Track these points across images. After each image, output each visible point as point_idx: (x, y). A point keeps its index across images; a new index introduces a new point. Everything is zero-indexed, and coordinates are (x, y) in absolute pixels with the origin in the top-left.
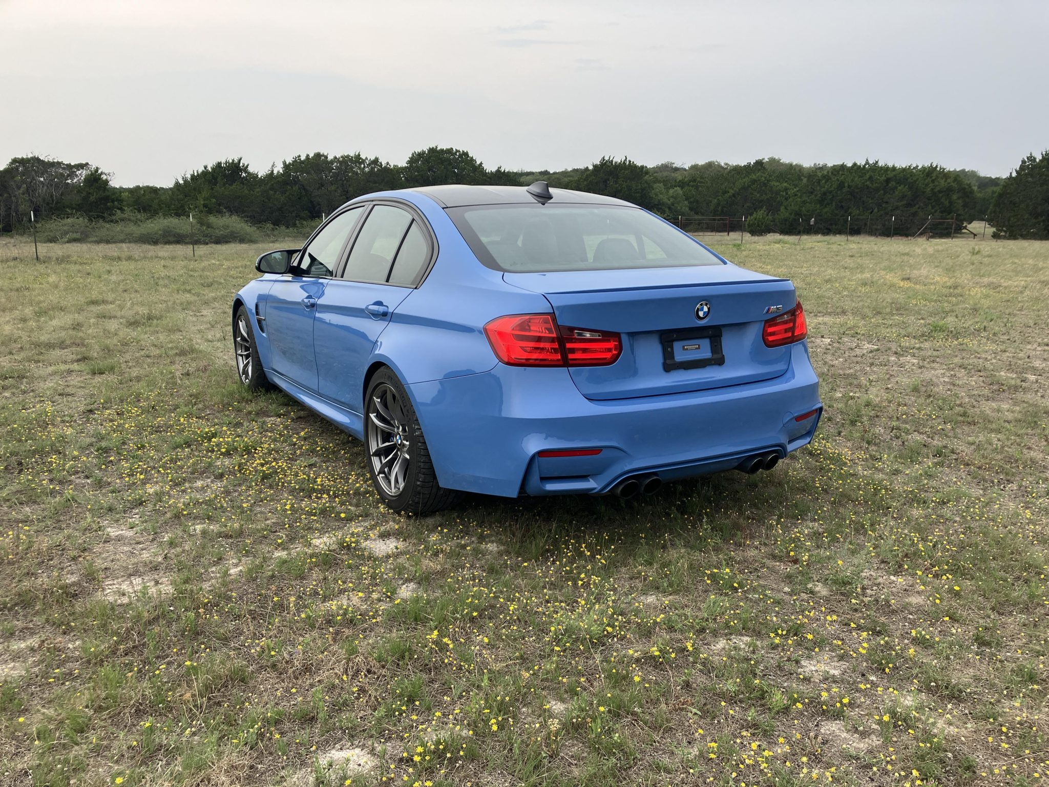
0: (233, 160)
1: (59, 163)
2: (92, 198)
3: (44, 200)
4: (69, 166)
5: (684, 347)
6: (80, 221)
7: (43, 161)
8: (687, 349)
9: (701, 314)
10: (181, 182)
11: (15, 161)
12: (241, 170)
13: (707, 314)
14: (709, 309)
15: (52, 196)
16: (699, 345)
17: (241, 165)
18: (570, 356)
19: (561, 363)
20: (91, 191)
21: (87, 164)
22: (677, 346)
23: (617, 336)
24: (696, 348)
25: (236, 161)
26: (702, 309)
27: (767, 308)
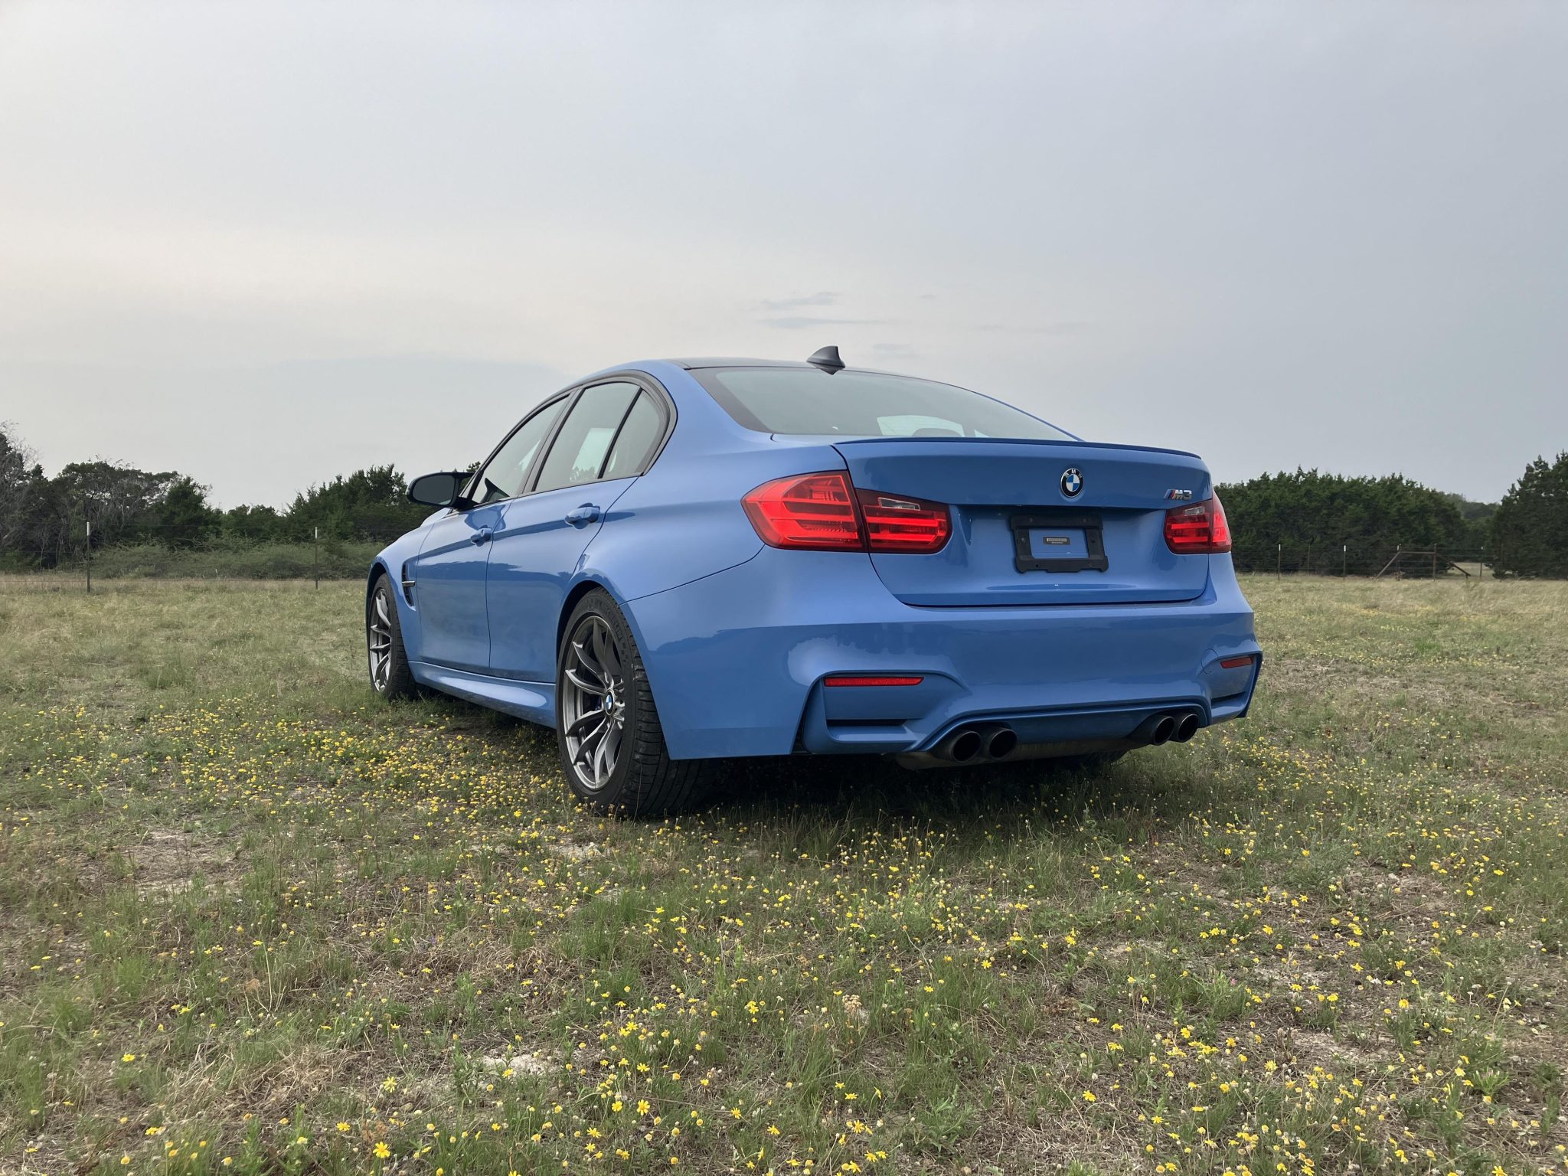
0: (381, 469)
1: (135, 473)
2: (177, 520)
3: (108, 521)
4: (149, 477)
5: (1045, 538)
6: (156, 549)
7: (113, 469)
8: (1050, 543)
9: (1070, 487)
10: (306, 498)
11: (71, 468)
12: (392, 482)
13: (1079, 488)
14: (1081, 480)
15: (119, 518)
16: (1068, 539)
17: (393, 474)
18: (873, 536)
19: (860, 545)
20: (177, 510)
21: (175, 473)
22: (1036, 537)
23: (943, 508)
24: (1064, 543)
25: (386, 469)
26: (1071, 480)
27: (1169, 491)
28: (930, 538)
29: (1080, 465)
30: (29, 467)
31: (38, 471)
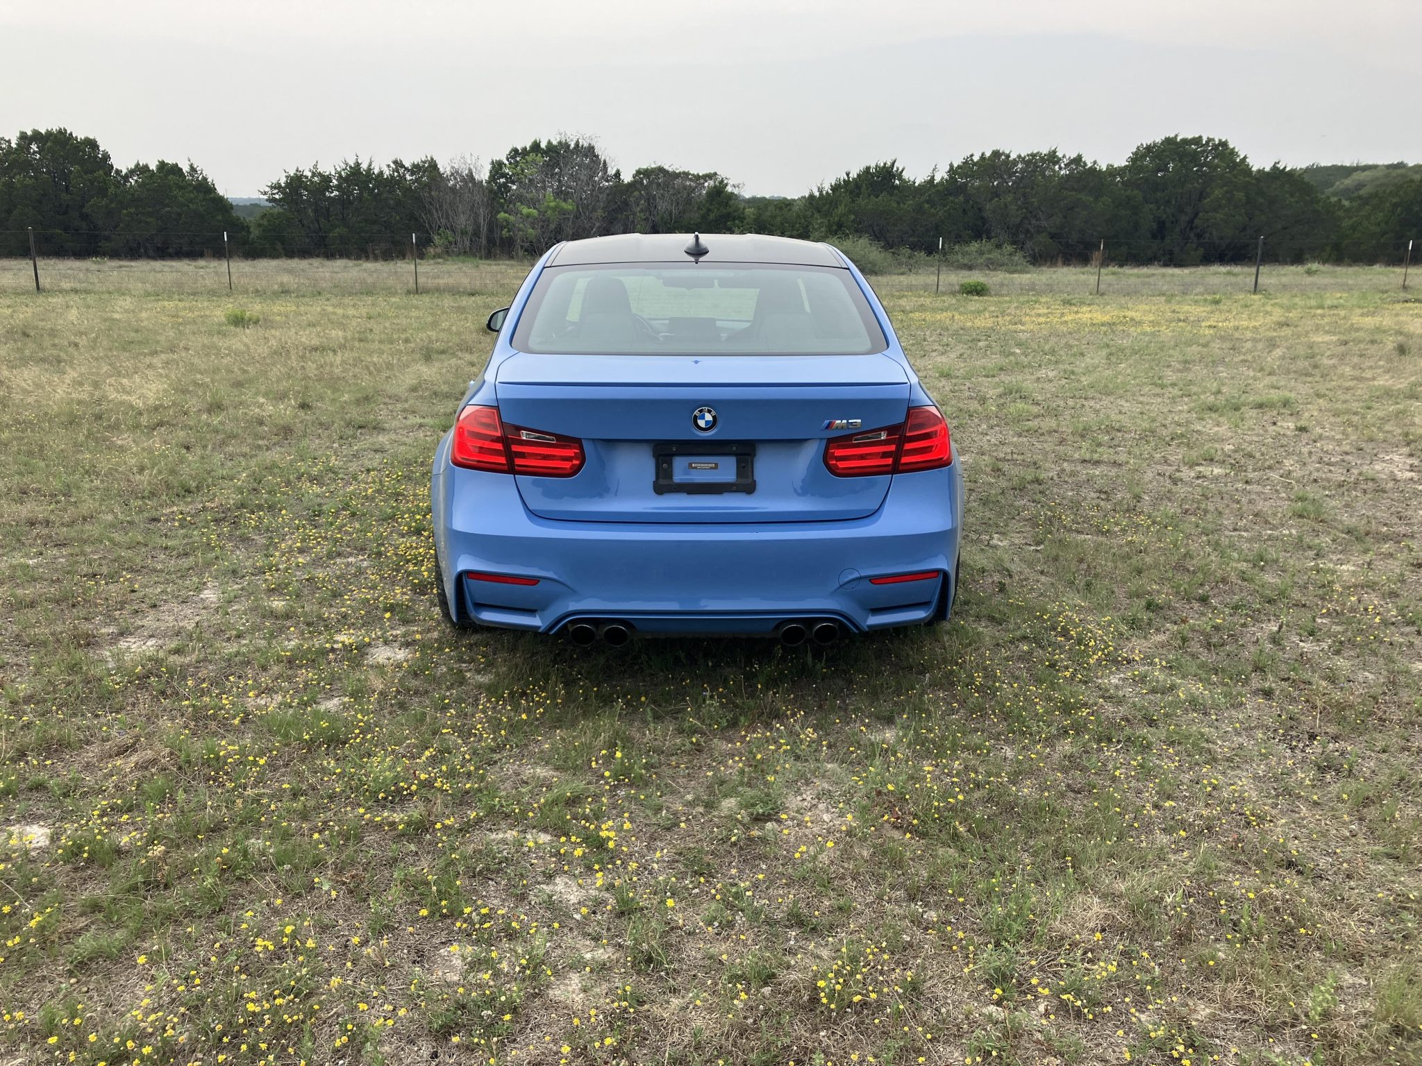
0: (885, 164)
1: (686, 174)
2: (712, 217)
3: (662, 218)
4: (698, 177)
5: (690, 464)
7: (668, 172)
8: (696, 468)
9: (702, 423)
10: (817, 194)
11: (639, 172)
12: (894, 176)
13: (712, 425)
14: (714, 417)
15: (671, 214)
16: (716, 464)
17: (895, 169)
18: (518, 461)
19: (506, 468)
20: (712, 207)
21: (715, 174)
22: (680, 464)
23: (577, 442)
24: (711, 468)
25: (889, 164)
26: (703, 417)
27: (827, 422)
28: (567, 465)
29: (711, 404)
30: (611, 171)
31: (618, 174)
